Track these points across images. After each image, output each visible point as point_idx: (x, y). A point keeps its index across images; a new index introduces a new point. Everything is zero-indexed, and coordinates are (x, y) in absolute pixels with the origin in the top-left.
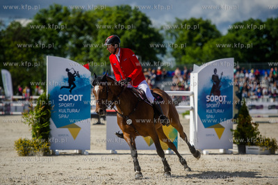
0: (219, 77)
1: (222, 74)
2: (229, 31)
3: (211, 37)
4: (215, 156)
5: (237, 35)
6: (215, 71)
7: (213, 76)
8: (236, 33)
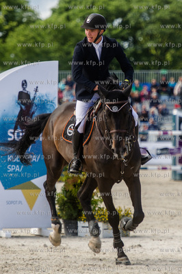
0: (32, 97)
1: (36, 90)
2: (54, 11)
3: (20, 23)
4: (22, 241)
5: (68, 19)
6: (24, 84)
7: (20, 93)
8: (65, 14)
